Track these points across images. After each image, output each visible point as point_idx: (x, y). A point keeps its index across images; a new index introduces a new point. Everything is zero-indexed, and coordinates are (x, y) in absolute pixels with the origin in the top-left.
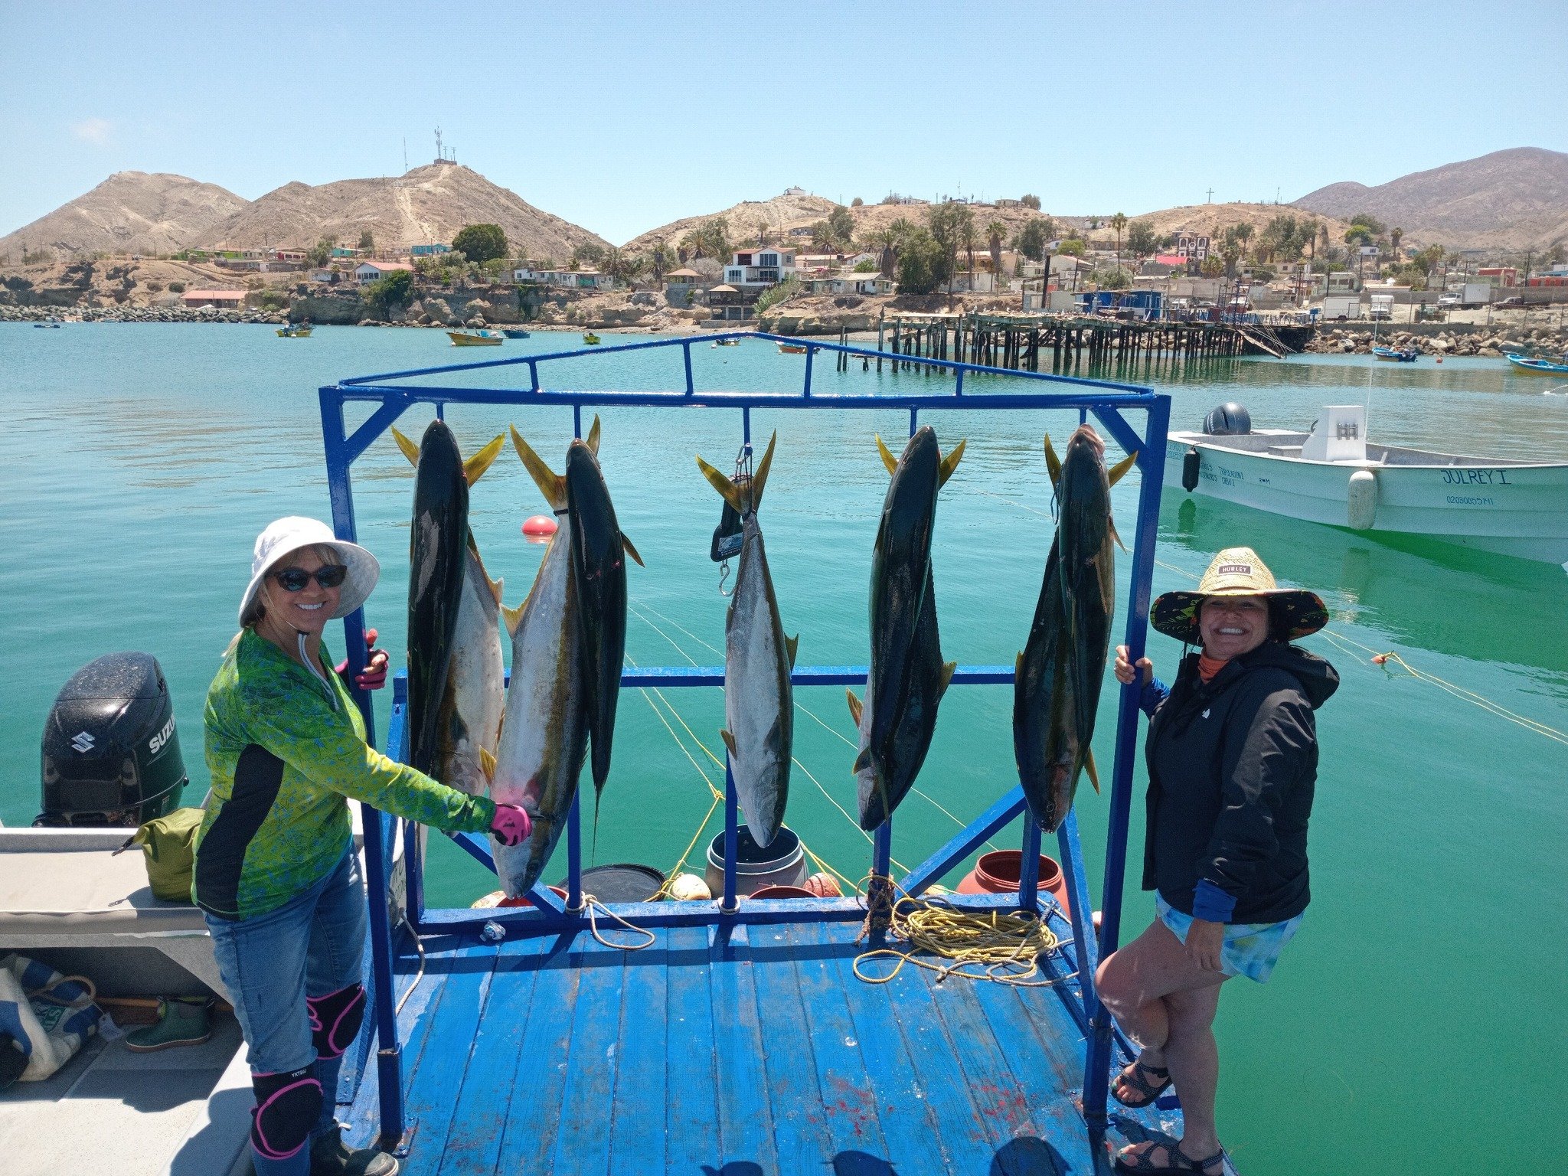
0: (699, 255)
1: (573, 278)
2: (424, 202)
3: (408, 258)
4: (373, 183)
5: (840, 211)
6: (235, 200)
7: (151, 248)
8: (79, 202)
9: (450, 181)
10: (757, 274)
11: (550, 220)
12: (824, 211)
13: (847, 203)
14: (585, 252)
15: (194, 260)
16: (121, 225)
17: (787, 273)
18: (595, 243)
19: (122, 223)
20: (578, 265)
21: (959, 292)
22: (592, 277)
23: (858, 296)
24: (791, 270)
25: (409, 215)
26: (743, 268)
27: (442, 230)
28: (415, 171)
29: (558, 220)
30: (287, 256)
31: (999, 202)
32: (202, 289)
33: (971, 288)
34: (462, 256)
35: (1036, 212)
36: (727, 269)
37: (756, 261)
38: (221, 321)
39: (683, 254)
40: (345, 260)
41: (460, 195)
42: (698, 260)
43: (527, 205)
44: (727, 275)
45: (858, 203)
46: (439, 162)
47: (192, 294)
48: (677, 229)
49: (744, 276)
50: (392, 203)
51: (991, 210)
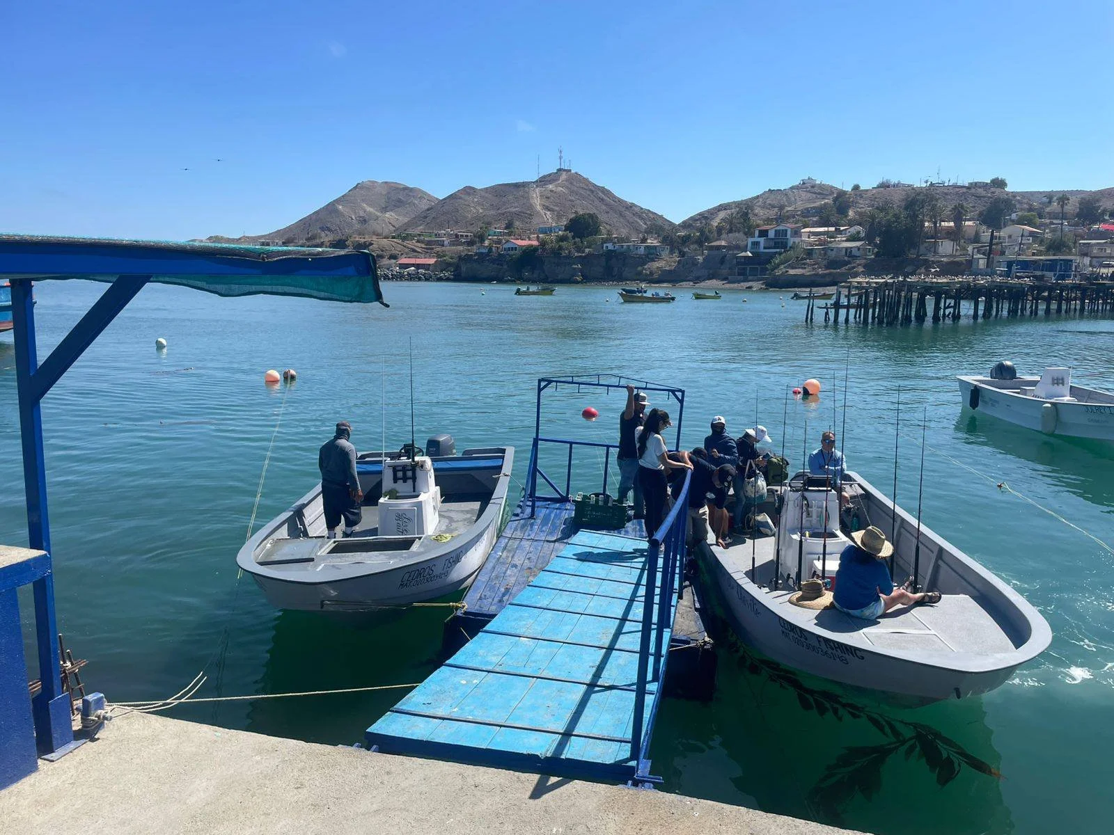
0: (731, 231)
1: (642, 249)
2: (548, 198)
3: (536, 236)
4: (517, 186)
5: (842, 194)
6: (430, 198)
7: (380, 231)
8: (338, 201)
9: (566, 183)
10: (772, 244)
11: (630, 207)
12: (830, 195)
13: (848, 188)
14: (653, 229)
15: (404, 239)
16: (361, 215)
17: (794, 242)
18: (660, 222)
19: (362, 214)
20: (646, 239)
21: (925, 255)
22: (655, 247)
23: (846, 258)
24: (797, 240)
25: (538, 207)
26: (762, 240)
27: (559, 217)
28: (544, 177)
29: (636, 206)
30: (461, 235)
31: (971, 184)
32: (409, 258)
33: (935, 252)
34: (570, 235)
35: (1002, 190)
36: (750, 240)
37: (771, 234)
38: (420, 279)
39: (720, 230)
40: (496, 237)
41: (572, 192)
42: (730, 235)
43: (615, 197)
44: (749, 245)
45: (856, 188)
46: (560, 170)
47: (404, 261)
48: (718, 211)
49: (762, 245)
50: (529, 199)
51: (965, 190)
